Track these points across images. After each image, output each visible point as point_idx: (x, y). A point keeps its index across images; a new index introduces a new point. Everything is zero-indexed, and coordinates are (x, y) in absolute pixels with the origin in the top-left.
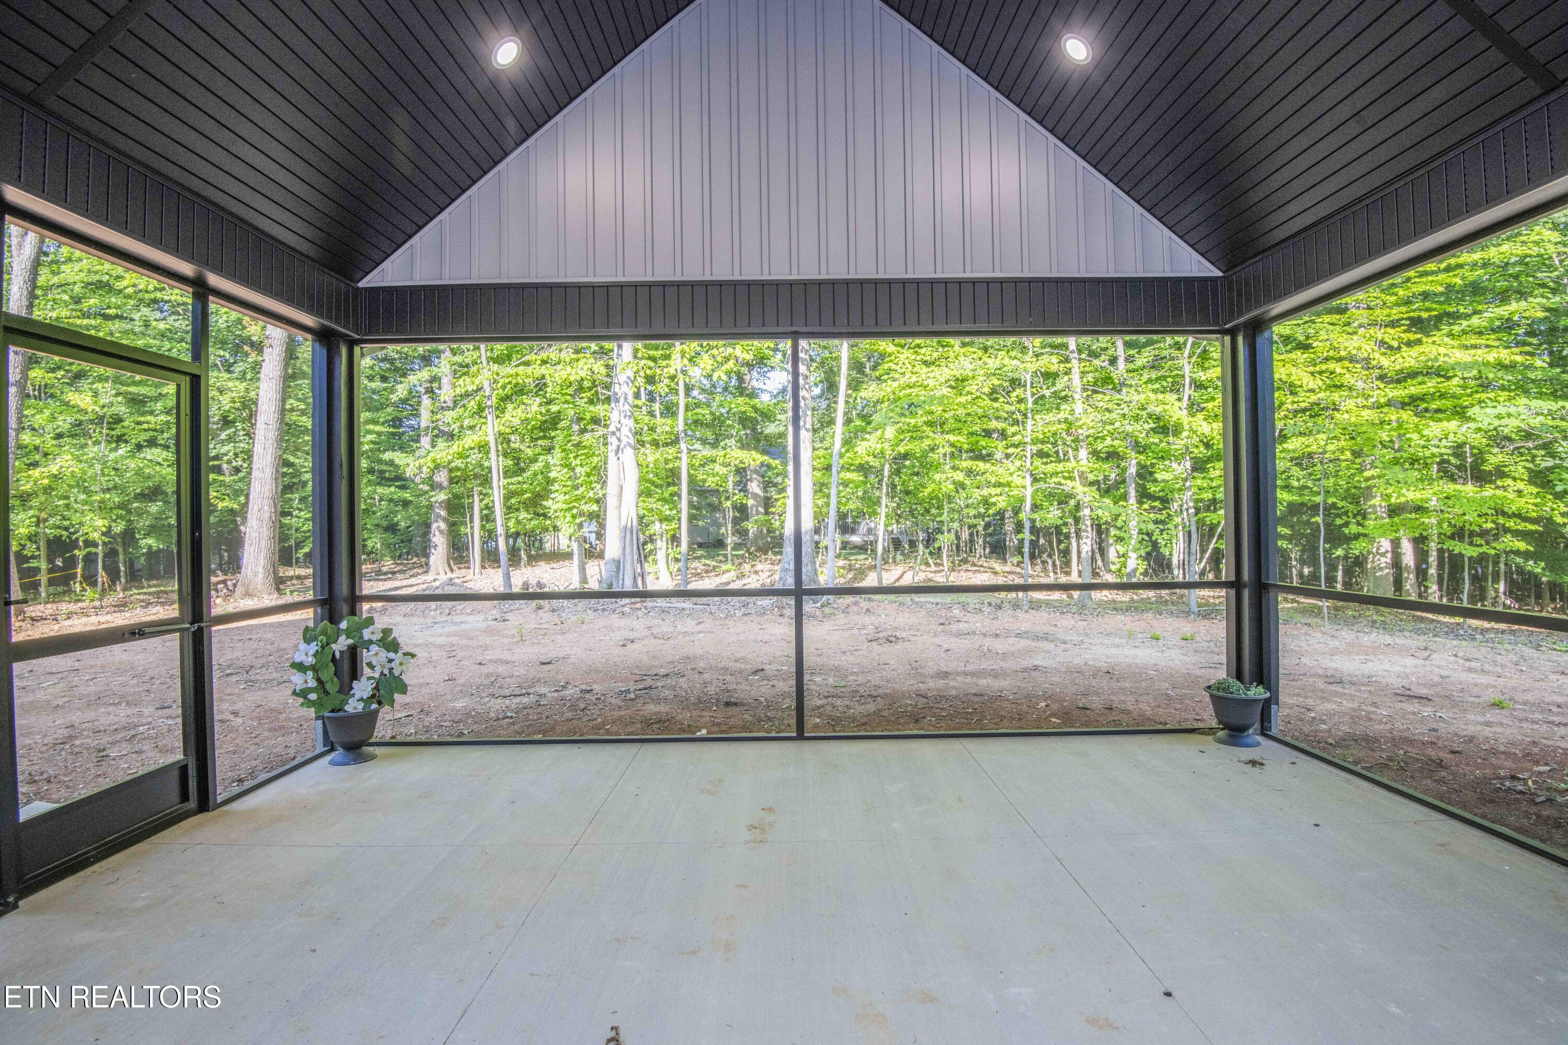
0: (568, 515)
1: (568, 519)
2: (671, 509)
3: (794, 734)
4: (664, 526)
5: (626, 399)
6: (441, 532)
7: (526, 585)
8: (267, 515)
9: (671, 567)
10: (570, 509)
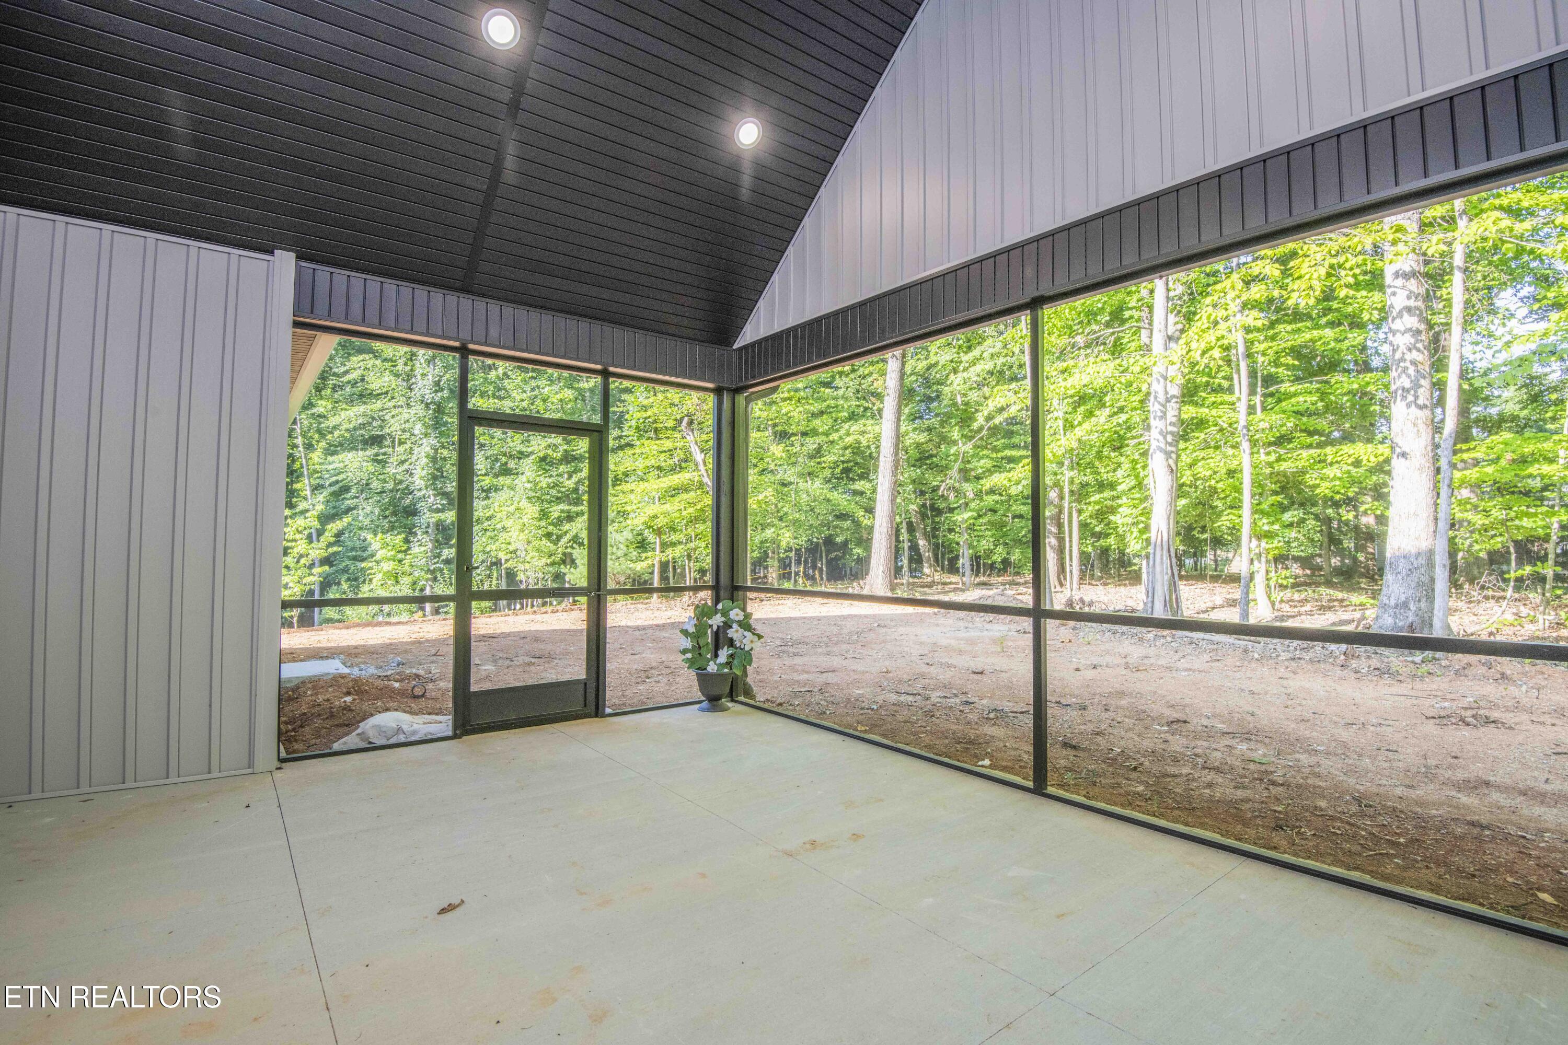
0: (1135, 530)
1: (1135, 534)
2: (1272, 523)
3: (1030, 784)
4: (1263, 544)
5: (1156, 397)
6: (1052, 547)
7: (1070, 603)
8: (885, 530)
9: (1273, 596)
10: (1138, 523)
